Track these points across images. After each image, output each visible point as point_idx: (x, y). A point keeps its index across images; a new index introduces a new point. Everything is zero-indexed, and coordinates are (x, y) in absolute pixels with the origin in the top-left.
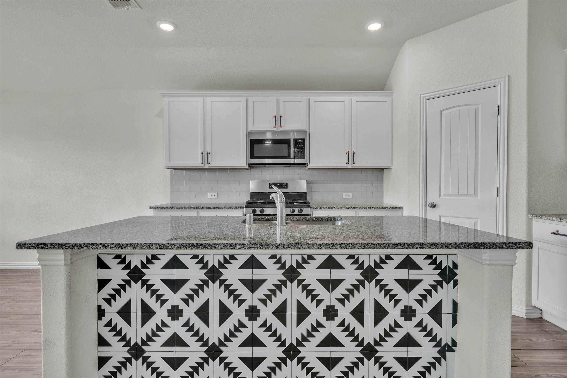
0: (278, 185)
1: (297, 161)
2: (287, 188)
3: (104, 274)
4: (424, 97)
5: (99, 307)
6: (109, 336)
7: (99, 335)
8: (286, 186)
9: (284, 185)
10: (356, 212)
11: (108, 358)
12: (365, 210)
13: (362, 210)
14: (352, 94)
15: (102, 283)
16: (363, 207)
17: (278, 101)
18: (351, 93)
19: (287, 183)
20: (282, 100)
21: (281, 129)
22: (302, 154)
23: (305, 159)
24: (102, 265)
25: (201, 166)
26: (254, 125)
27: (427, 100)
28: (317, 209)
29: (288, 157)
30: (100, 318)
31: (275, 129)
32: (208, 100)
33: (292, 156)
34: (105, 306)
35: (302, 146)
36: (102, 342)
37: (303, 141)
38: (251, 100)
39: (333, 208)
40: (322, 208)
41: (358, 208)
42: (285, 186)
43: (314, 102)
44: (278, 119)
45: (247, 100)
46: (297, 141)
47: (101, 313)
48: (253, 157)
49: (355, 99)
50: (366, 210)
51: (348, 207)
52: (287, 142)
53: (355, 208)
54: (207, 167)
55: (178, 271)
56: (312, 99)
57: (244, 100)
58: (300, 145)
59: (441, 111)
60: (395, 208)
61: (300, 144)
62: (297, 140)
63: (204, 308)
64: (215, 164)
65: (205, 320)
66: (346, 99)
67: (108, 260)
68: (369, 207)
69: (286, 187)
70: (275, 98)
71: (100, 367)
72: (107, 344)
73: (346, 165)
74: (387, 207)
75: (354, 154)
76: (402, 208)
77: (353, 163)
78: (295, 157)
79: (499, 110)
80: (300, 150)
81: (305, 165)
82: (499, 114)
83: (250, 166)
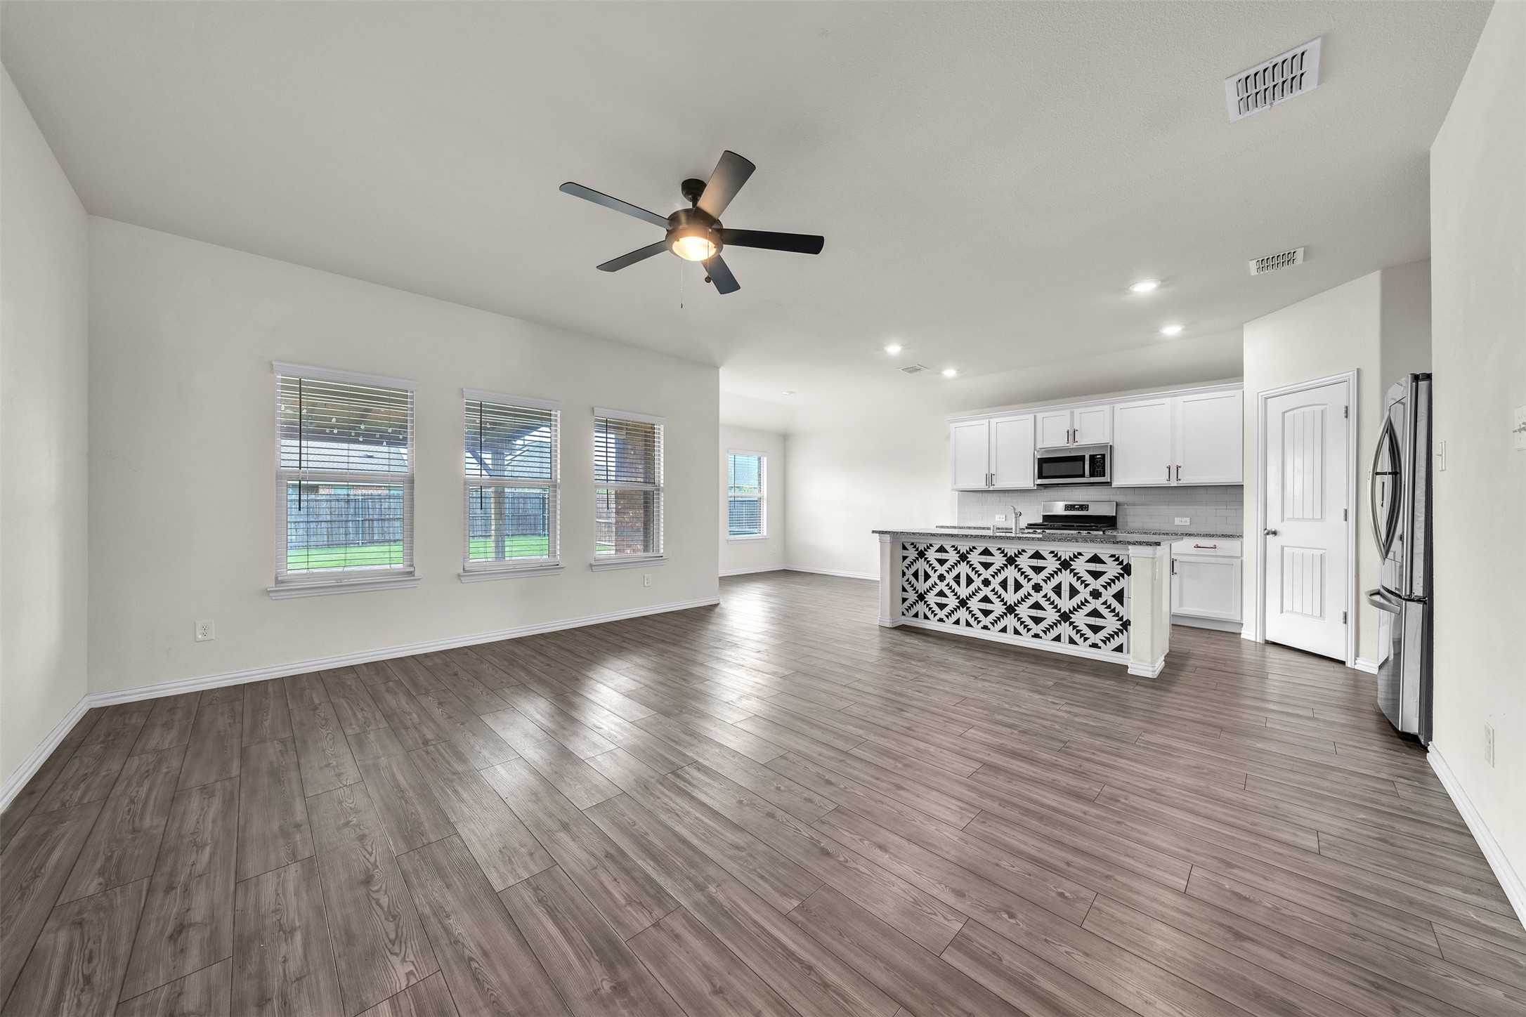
0: (1076, 507)
1: (1095, 480)
2: (1087, 511)
3: (906, 553)
4: (1262, 396)
5: (903, 571)
6: (908, 587)
7: (903, 586)
11: (907, 599)
15: (905, 558)
17: (1072, 414)
18: (1175, 392)
19: (1088, 505)
20: (1077, 411)
21: (1076, 444)
22: (1101, 472)
23: (1104, 476)
24: (905, 548)
25: (986, 488)
26: (1043, 444)
27: (1266, 398)
29: (1083, 476)
30: (903, 577)
31: (1068, 445)
32: (993, 421)
33: (1087, 472)
34: (906, 570)
35: (1101, 462)
36: (904, 590)
37: (1103, 457)
38: (1039, 416)
42: (1085, 508)
43: (1121, 409)
44: (1072, 434)
45: (1035, 416)
46: (1095, 458)
47: (904, 574)
48: (1040, 476)
49: (1181, 399)
52: (1082, 458)
54: (991, 488)
55: (943, 554)
56: (1117, 406)
57: (1032, 416)
58: (1098, 462)
59: (1284, 413)
60: (1229, 537)
61: (1099, 460)
62: (1095, 456)
63: (958, 576)
64: (999, 485)
65: (958, 583)
66: (1168, 401)
67: (907, 546)
68: (1187, 534)
70: (1069, 411)
71: (903, 603)
72: (907, 591)
73: (1167, 482)
74: (1217, 535)
75: (1178, 467)
76: (1241, 536)
77: (1178, 479)
78: (1092, 475)
79: (1347, 412)
80: (1099, 468)
81: (1109, 484)
82: (1347, 417)
83: (1040, 487)
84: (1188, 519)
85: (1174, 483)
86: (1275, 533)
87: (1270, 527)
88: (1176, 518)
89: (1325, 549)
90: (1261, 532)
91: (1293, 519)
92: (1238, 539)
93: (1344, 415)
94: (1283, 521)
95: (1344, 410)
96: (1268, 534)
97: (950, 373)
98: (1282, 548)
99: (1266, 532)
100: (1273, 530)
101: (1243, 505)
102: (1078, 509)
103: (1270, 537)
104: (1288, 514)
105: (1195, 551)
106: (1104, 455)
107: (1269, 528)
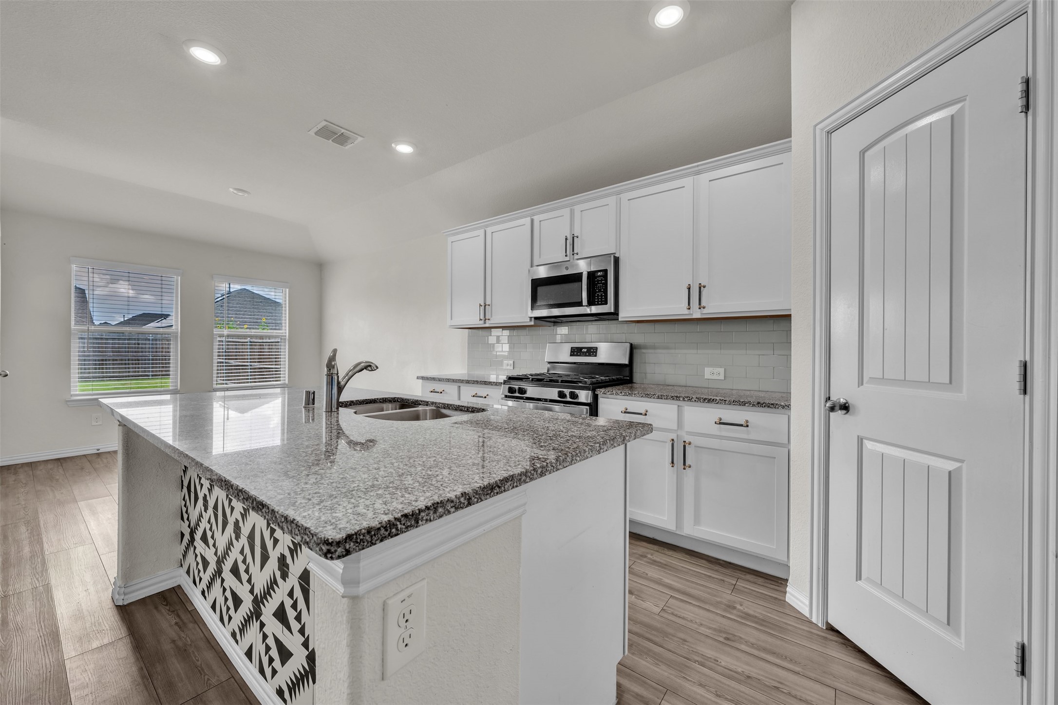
0: (583, 350)
1: (594, 309)
2: (596, 356)
4: (822, 129)
8: (595, 352)
9: (592, 350)
10: (678, 406)
12: (696, 403)
13: (689, 403)
14: (700, 168)
16: (692, 398)
17: (572, 213)
18: (698, 166)
20: (578, 209)
21: (574, 257)
22: (603, 297)
23: (607, 304)
25: (481, 324)
26: (540, 257)
27: (830, 133)
28: (605, 394)
29: (580, 304)
31: (566, 258)
32: (489, 231)
33: (584, 298)
35: (603, 282)
37: (605, 273)
38: (537, 219)
39: (633, 395)
40: (613, 394)
41: (681, 399)
42: (593, 352)
43: (628, 200)
44: (570, 243)
45: (532, 220)
46: (596, 276)
48: (536, 305)
49: (705, 177)
50: (699, 404)
51: (661, 395)
52: (577, 277)
53: (675, 398)
54: (488, 324)
56: (627, 196)
57: (529, 220)
58: (600, 281)
60: (769, 407)
61: (600, 279)
62: (596, 274)
64: (496, 318)
65: (217, 521)
66: (687, 182)
68: (705, 399)
69: (594, 354)
70: (569, 208)
74: (749, 403)
75: (701, 288)
76: (788, 406)
77: (701, 307)
78: (591, 303)
79: (1027, 93)
80: (600, 291)
81: (614, 315)
82: (1026, 108)
83: (538, 322)
84: (722, 370)
85: (697, 314)
86: (845, 407)
87: (838, 396)
88: (706, 368)
89: (962, 461)
90: (820, 407)
91: (882, 380)
92: (783, 411)
93: (1020, 103)
94: (861, 383)
95: (1019, 88)
96: (832, 409)
97: (404, 149)
98: (860, 441)
99: (828, 404)
100: (842, 401)
101: (790, 350)
102: (585, 354)
103: (837, 417)
104: (872, 369)
105: (717, 430)
106: (605, 271)
107: (834, 398)
